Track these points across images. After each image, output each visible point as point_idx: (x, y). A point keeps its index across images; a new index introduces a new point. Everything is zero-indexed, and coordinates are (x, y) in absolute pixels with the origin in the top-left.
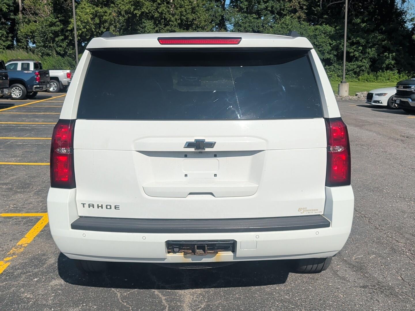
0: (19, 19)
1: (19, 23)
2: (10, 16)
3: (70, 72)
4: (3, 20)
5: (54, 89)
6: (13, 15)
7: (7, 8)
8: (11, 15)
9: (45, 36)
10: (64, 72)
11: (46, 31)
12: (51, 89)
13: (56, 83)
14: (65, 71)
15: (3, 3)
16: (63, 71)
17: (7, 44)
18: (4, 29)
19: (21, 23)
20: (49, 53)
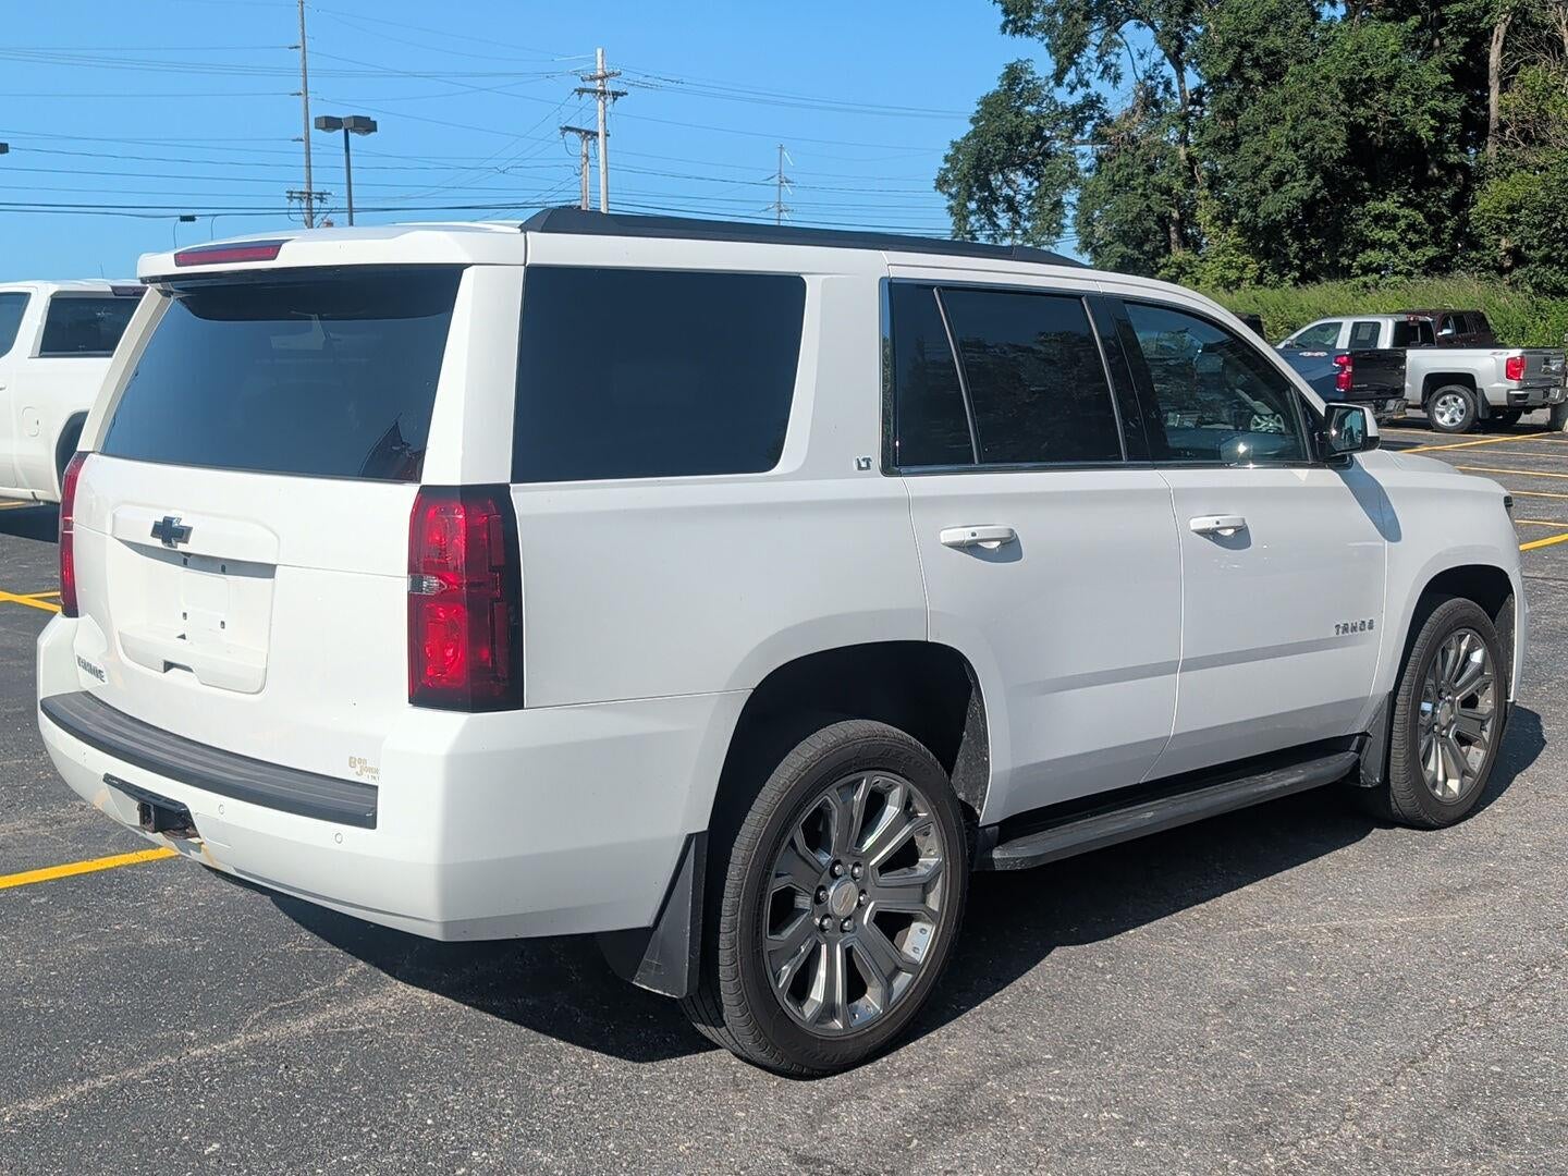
0: (1485, 164)
1: (1483, 178)
2: (1446, 156)
3: (1522, 357)
4: (1435, 171)
5: (1453, 420)
6: (1455, 153)
7: (1432, 128)
8: (1449, 152)
9: (1553, 220)
10: (1496, 357)
11: (1558, 201)
12: (1444, 421)
13: (1465, 400)
14: (1501, 354)
15: (1423, 113)
16: (1494, 353)
17: (1424, 255)
18: (1433, 202)
19: (1488, 178)
20: (1561, 285)
